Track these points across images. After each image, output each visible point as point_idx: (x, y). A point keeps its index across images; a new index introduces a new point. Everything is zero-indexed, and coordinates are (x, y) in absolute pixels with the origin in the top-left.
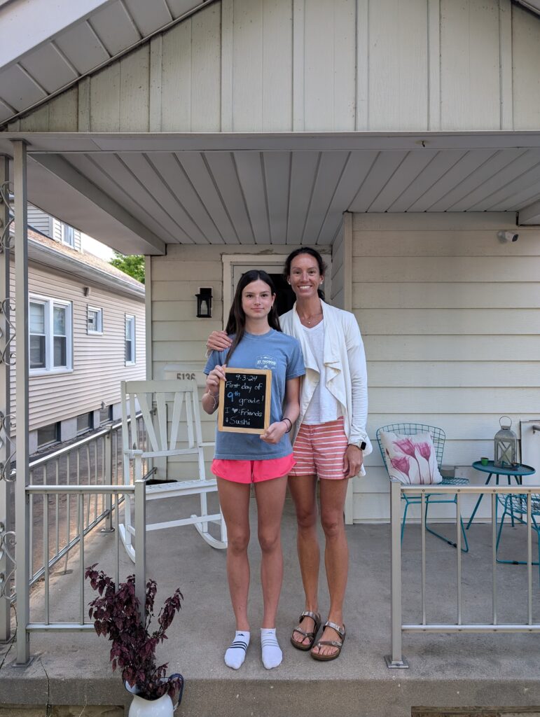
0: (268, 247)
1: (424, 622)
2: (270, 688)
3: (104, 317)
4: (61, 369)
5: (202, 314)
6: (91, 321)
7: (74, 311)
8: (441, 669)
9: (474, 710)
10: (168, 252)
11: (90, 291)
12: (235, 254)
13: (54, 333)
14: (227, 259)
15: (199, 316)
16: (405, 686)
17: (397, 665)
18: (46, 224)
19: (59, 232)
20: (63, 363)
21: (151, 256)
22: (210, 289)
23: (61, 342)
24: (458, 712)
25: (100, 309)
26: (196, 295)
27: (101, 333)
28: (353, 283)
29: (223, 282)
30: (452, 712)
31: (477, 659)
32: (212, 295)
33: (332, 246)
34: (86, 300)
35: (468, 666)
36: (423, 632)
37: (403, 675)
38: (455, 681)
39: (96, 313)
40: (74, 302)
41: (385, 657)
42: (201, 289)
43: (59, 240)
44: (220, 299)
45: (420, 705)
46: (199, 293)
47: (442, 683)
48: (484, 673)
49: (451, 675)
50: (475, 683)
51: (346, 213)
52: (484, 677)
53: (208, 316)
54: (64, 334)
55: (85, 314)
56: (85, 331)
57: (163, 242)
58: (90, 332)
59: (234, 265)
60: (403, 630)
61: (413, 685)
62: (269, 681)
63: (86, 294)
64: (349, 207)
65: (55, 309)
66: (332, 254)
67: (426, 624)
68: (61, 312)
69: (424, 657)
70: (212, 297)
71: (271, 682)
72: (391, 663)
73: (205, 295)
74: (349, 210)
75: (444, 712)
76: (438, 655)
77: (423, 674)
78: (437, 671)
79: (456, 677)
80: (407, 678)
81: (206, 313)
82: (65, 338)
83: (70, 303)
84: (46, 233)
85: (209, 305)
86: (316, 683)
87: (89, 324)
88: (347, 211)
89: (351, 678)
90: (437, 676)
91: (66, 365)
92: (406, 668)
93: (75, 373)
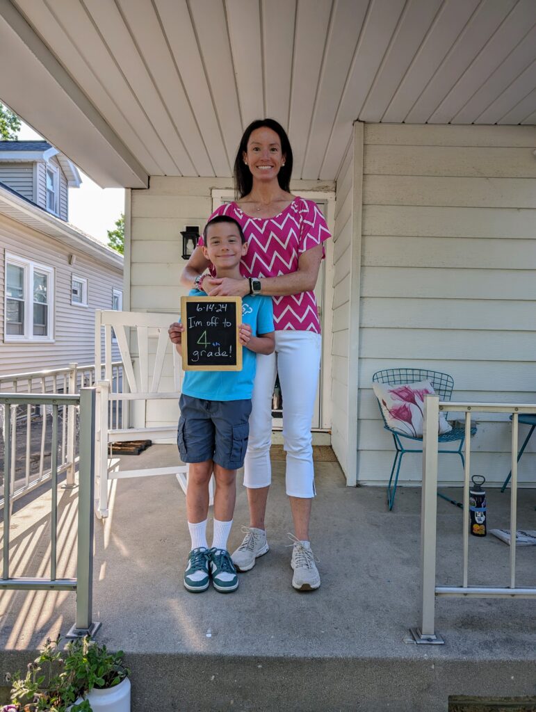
1: (465, 584)
2: (255, 667)
3: (90, 289)
4: (41, 339)
6: (75, 292)
7: (57, 278)
8: (487, 645)
10: (151, 185)
11: (74, 260)
12: (226, 188)
13: (35, 300)
14: (217, 193)
15: (185, 257)
16: (441, 668)
17: (429, 640)
18: (30, 189)
19: (44, 198)
21: (132, 189)
22: (197, 228)
23: (41, 312)
24: (509, 703)
25: (85, 281)
26: (182, 233)
27: (87, 306)
30: (501, 703)
33: (336, 182)
34: (70, 268)
35: (523, 643)
36: (463, 597)
37: (436, 654)
38: (509, 662)
39: (80, 283)
40: (57, 269)
41: (410, 630)
42: (187, 227)
43: (43, 206)
45: (461, 693)
46: (185, 230)
47: (492, 664)
49: (502, 655)
50: (535, 666)
51: (357, 123)
54: (45, 302)
55: (69, 283)
56: (68, 302)
58: (73, 303)
59: (224, 200)
60: (436, 594)
61: (451, 668)
62: (256, 657)
63: (70, 263)
64: (360, 115)
65: (35, 276)
66: (335, 191)
67: (468, 587)
69: (463, 630)
70: (199, 235)
71: (258, 660)
72: (419, 637)
73: (191, 233)
74: (360, 119)
75: (490, 703)
76: (480, 629)
77: (465, 653)
78: (482, 649)
79: (510, 657)
80: (444, 657)
82: (47, 306)
83: (52, 269)
84: (29, 198)
86: (320, 661)
87: (73, 295)
88: (358, 120)
89: (367, 656)
90: (485, 656)
91: (46, 335)
92: (441, 645)
93: (57, 344)
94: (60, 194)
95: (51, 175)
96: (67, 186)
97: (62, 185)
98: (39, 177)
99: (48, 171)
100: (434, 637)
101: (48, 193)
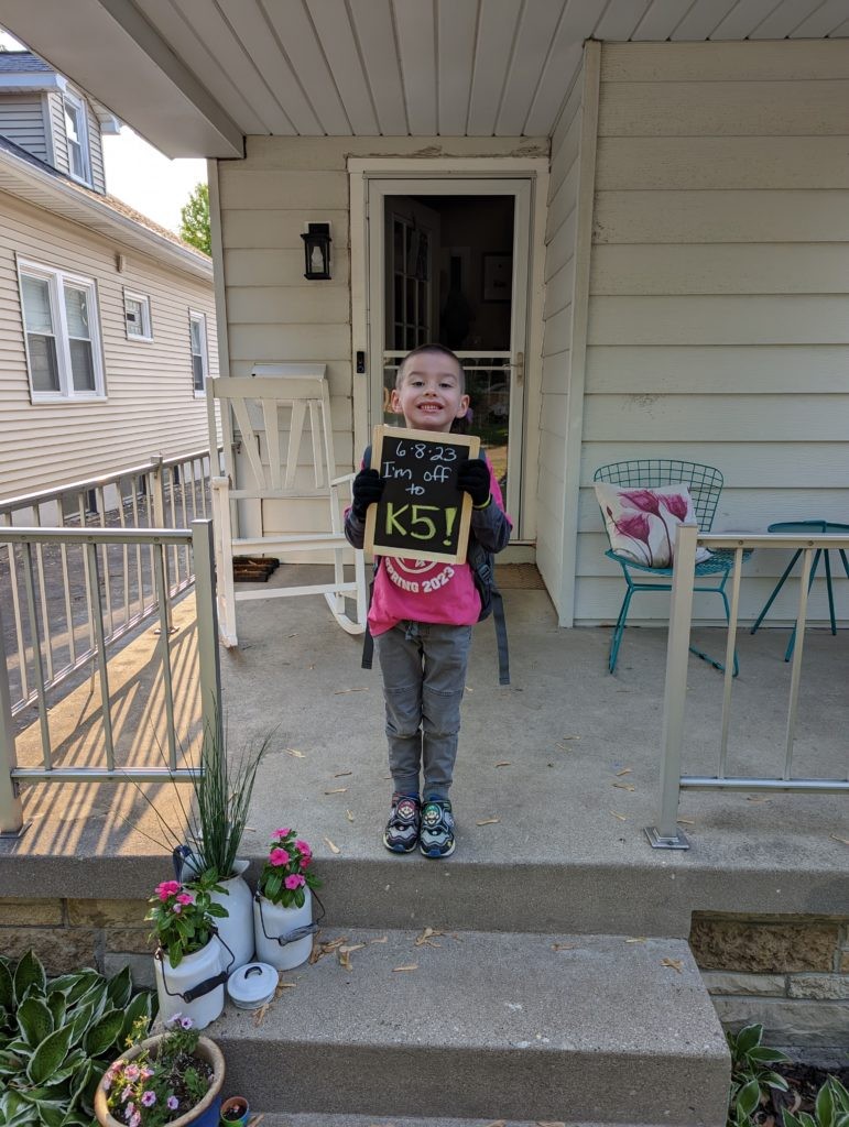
0: (434, 142)
1: (722, 774)
2: (443, 876)
3: (153, 312)
4: (86, 396)
5: (313, 271)
6: (131, 317)
7: (100, 296)
8: (747, 850)
9: (801, 918)
10: (248, 152)
11: (124, 265)
12: (372, 155)
13: (70, 334)
14: (356, 166)
15: (310, 275)
16: (684, 878)
17: (670, 843)
19: (64, 156)
20: (91, 386)
21: (219, 159)
22: (327, 225)
23: (83, 350)
24: (771, 921)
25: (146, 298)
26: (303, 236)
27: (150, 340)
28: (595, 191)
29: (349, 212)
30: (762, 920)
31: (812, 838)
32: (331, 236)
33: (551, 139)
34: (120, 279)
35: (796, 849)
37: (677, 859)
38: (775, 874)
39: (140, 304)
40: (99, 280)
41: (645, 831)
42: (310, 225)
43: (65, 171)
44: (346, 246)
45: (708, 908)
46: (307, 231)
47: (752, 874)
48: (826, 860)
49: (766, 863)
50: (810, 877)
51: (589, 44)
52: (828, 866)
53: (325, 276)
54: (88, 337)
55: (121, 304)
56: (122, 334)
57: (240, 130)
58: (130, 336)
59: (370, 178)
60: (682, 787)
61: (698, 877)
63: (118, 269)
64: (595, 30)
65: (67, 289)
66: (550, 156)
67: (725, 778)
68: (80, 298)
69: (715, 830)
70: (330, 240)
71: (446, 867)
72: (657, 840)
73: (318, 236)
74: (596, 36)
75: (747, 919)
76: (739, 830)
77: (716, 860)
78: (740, 855)
79: (777, 866)
80: (687, 865)
81: (322, 270)
82: (90, 343)
83: (91, 282)
84: (41, 157)
85: (326, 259)
87: (128, 322)
88: (591, 38)
89: (586, 863)
90: (745, 864)
91: (94, 389)
92: (685, 850)
93: (111, 403)
94: (89, 147)
95: (72, 113)
96: (100, 132)
97: (91, 130)
98: (53, 119)
99: (67, 105)
100: (675, 840)
101: (70, 146)
